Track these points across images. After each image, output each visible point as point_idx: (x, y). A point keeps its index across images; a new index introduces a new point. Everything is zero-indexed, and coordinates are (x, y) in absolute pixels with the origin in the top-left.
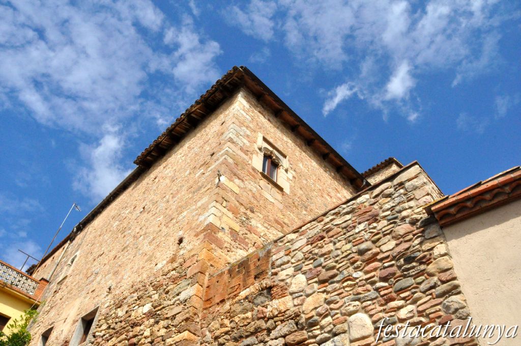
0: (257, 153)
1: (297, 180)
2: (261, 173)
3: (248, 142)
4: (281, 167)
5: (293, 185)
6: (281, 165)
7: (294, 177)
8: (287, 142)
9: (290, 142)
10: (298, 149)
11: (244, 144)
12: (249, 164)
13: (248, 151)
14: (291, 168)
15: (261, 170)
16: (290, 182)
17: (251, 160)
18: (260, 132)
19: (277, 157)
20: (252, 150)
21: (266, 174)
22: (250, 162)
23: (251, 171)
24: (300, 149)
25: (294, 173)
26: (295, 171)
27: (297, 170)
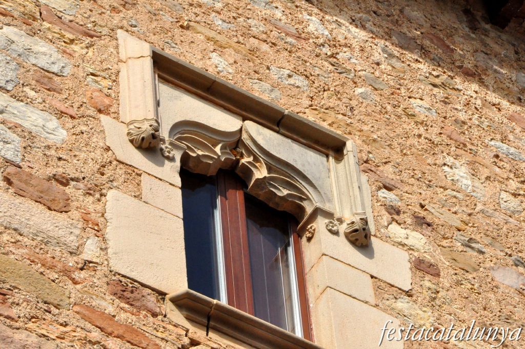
0: (134, 173)
1: (445, 281)
2: (180, 302)
3: (53, 123)
4: (320, 224)
5: (426, 318)
6: (317, 212)
7: (422, 266)
8: (333, 43)
9: (358, 35)
10: (424, 67)
11: (29, 138)
12: (86, 265)
13: (64, 181)
14: (394, 211)
15: (178, 284)
16: (403, 304)
17: (99, 232)
18: (131, 29)
19: (275, 164)
20: (92, 167)
21: (224, 301)
22: (91, 251)
23: (109, 304)
24: (437, 62)
25: (417, 239)
26: (421, 222)
27: (436, 214)
